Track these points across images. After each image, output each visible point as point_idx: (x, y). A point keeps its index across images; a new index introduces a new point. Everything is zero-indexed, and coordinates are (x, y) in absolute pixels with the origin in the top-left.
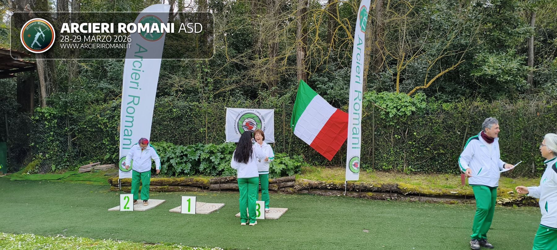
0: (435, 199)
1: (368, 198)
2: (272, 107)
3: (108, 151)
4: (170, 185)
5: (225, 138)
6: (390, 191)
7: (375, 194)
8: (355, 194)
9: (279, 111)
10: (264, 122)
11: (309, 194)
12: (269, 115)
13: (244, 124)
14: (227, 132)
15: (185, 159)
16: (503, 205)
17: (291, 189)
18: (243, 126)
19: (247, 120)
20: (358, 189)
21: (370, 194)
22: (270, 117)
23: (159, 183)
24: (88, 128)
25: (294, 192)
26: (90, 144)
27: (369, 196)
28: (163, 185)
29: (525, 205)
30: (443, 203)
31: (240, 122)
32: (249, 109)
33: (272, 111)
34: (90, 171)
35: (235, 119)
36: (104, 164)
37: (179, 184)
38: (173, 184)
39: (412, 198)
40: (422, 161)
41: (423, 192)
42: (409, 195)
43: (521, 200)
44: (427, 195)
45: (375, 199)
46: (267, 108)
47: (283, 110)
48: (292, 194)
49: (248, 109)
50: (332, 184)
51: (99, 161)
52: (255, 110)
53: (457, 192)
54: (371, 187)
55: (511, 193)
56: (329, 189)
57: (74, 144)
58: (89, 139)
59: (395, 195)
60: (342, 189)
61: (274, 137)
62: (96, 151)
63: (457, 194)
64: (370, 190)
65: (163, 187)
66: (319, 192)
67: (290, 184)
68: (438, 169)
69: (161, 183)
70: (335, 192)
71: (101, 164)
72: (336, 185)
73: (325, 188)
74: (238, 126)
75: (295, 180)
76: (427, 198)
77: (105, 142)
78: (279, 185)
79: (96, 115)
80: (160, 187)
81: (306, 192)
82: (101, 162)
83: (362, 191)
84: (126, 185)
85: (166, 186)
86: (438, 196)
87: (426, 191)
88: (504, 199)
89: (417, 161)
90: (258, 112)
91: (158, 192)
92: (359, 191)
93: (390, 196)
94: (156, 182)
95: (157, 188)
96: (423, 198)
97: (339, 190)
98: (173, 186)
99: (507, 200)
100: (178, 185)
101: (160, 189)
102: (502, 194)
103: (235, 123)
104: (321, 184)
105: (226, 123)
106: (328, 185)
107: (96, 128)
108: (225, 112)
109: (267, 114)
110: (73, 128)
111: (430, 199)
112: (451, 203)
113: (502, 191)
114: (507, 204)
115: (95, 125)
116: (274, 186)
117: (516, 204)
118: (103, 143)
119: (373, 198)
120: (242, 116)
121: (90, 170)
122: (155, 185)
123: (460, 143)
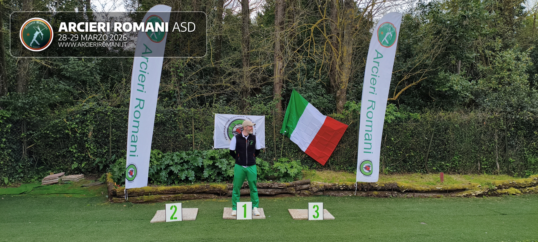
0: (425, 195)
1: (374, 196)
2: (262, 114)
3: (75, 159)
4: (184, 193)
5: (212, 143)
6: (392, 189)
7: (379, 193)
8: (364, 193)
9: (270, 118)
10: (255, 129)
11: (324, 195)
12: (259, 121)
13: (235, 130)
14: (215, 138)
15: (186, 166)
16: (476, 196)
17: (306, 191)
18: (233, 132)
19: (237, 127)
20: (366, 189)
21: (376, 193)
22: (261, 123)
23: (171, 191)
24: (51, 133)
25: (310, 194)
26: (50, 153)
27: (375, 194)
28: (177, 194)
29: (489, 195)
30: (432, 197)
31: (230, 128)
32: (240, 115)
33: (263, 118)
34: (57, 183)
35: (224, 125)
36: (68, 174)
37: (194, 191)
38: (188, 192)
39: (408, 194)
40: (396, 162)
41: (416, 189)
42: (406, 191)
43: (488, 192)
44: (419, 191)
45: (380, 197)
46: (257, 115)
47: (272, 117)
48: (307, 196)
49: (238, 115)
50: (344, 185)
51: (63, 171)
52: (245, 116)
53: (441, 188)
54: (377, 186)
55: (480, 186)
56: (342, 190)
57: (30, 153)
58: (50, 147)
59: (395, 193)
60: (353, 190)
61: (265, 143)
62: (57, 160)
63: (441, 190)
64: (376, 189)
65: (176, 195)
66: (333, 193)
67: (305, 186)
68: (409, 169)
69: (174, 192)
70: (347, 192)
71: (66, 175)
72: (348, 186)
73: (338, 190)
74: (228, 132)
75: (309, 183)
76: (419, 194)
77: (72, 150)
78: (296, 189)
79: (63, 119)
80: (174, 196)
81: (321, 193)
82: (65, 172)
83: (369, 190)
84: (133, 195)
85: (180, 195)
86: (428, 192)
87: (418, 188)
88: (476, 191)
89: (392, 162)
90: (249, 119)
91: (171, 201)
92: (367, 191)
93: (392, 194)
94: (168, 191)
95: (170, 196)
96: (416, 194)
97: (350, 190)
98: (187, 194)
99: (479, 192)
100: (193, 193)
101: (174, 197)
102: (473, 188)
103: (225, 129)
104: (335, 186)
105: (215, 129)
106: (341, 187)
107: (60, 134)
108: (214, 118)
109: (257, 121)
110: (31, 134)
111: (421, 194)
112: (438, 197)
113: (473, 185)
114: (479, 196)
115: (59, 130)
116: (291, 190)
117: (485, 195)
118: (70, 151)
119: (379, 196)
120: (232, 122)
121: (57, 181)
122: (167, 194)
123: (427, 147)
